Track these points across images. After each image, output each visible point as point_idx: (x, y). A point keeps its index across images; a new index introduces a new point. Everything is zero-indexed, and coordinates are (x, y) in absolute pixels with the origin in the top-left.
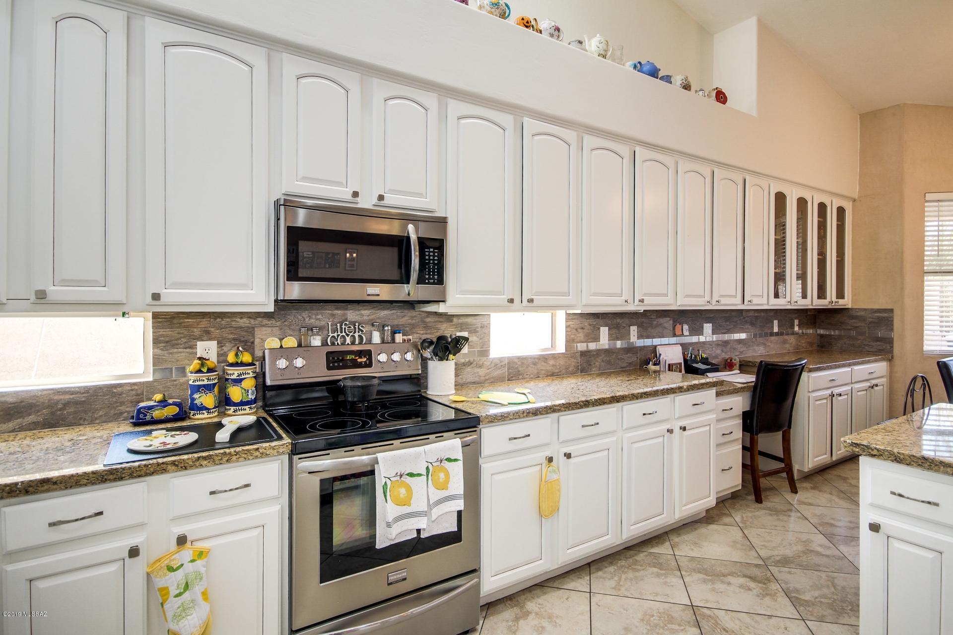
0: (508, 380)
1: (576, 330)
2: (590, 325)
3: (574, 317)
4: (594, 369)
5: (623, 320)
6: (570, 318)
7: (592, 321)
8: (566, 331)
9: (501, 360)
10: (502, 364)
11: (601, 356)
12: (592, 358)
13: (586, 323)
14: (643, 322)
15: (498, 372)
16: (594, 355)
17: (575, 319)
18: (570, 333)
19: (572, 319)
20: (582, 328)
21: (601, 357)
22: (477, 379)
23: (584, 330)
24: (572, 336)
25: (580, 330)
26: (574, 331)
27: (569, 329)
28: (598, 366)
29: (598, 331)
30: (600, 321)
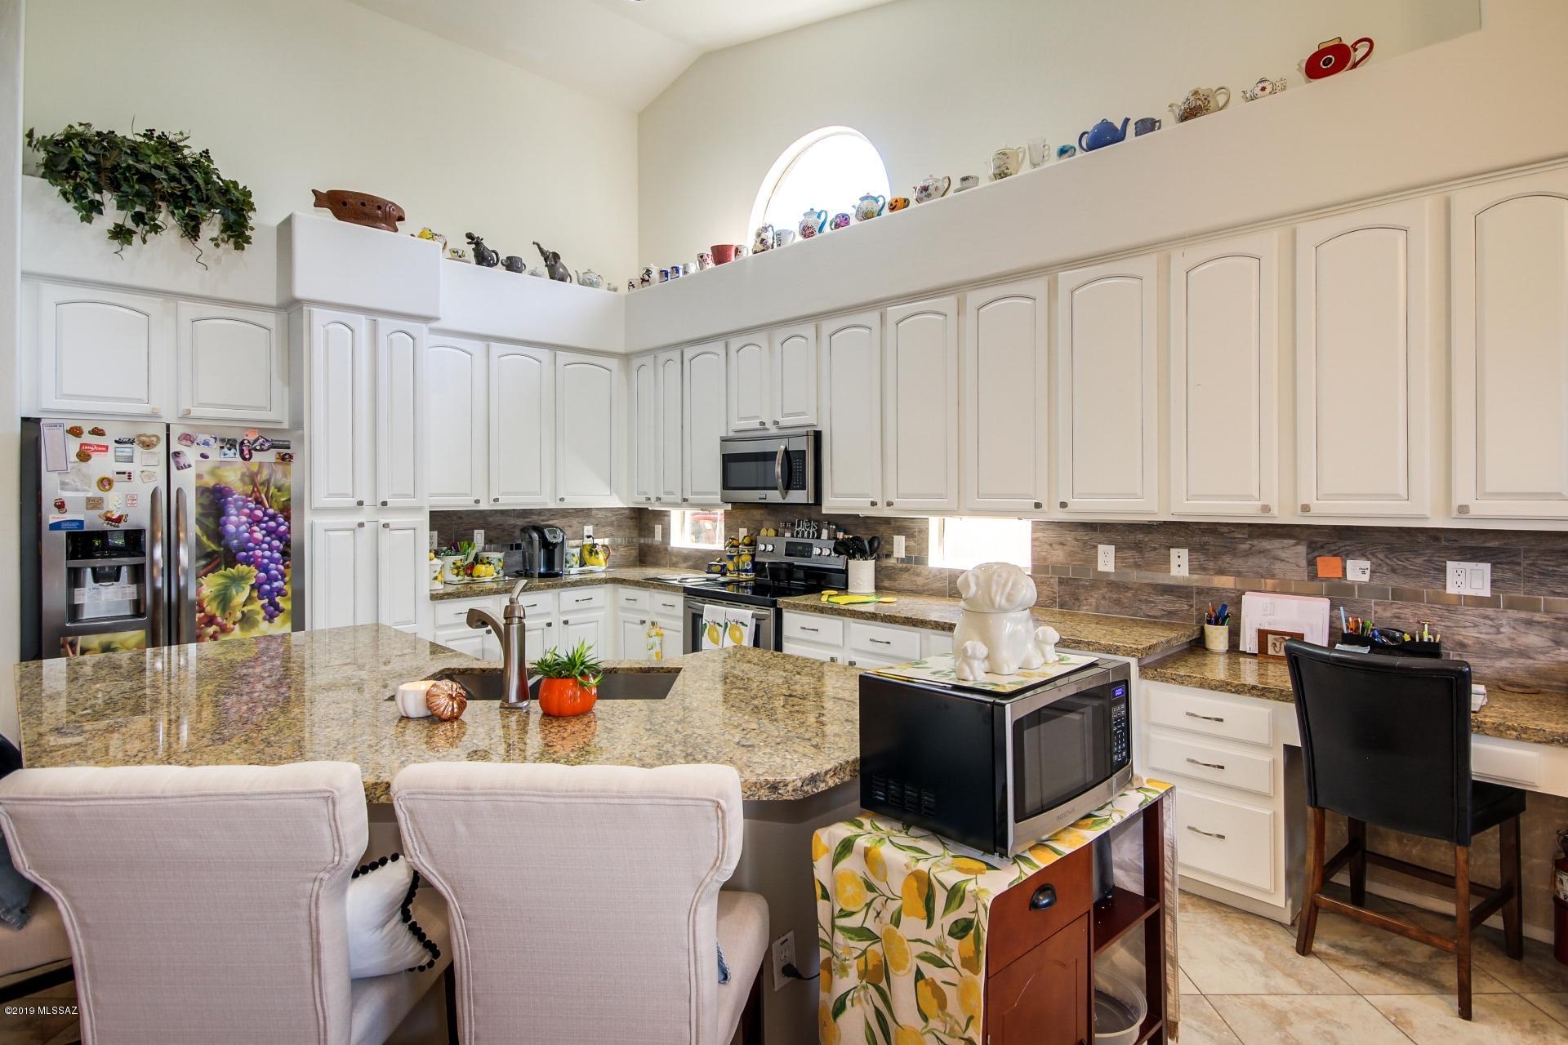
0: (950, 596)
1: (1051, 545)
2: (1077, 540)
3: (1048, 527)
4: (1085, 608)
5: (1150, 536)
6: (1038, 527)
7: (1081, 534)
8: (1033, 546)
9: (940, 571)
10: (942, 576)
11: (1100, 589)
12: (1082, 590)
13: (1069, 537)
14: (1206, 544)
15: (937, 585)
16: (1083, 586)
17: (1048, 529)
18: (1039, 549)
19: (1043, 529)
20: (1062, 544)
21: (1101, 591)
22: (914, 588)
23: (1065, 547)
24: (1044, 554)
25: (1056, 546)
26: (1047, 546)
27: (1037, 543)
28: (1094, 604)
29: (1093, 551)
30: (1098, 535)
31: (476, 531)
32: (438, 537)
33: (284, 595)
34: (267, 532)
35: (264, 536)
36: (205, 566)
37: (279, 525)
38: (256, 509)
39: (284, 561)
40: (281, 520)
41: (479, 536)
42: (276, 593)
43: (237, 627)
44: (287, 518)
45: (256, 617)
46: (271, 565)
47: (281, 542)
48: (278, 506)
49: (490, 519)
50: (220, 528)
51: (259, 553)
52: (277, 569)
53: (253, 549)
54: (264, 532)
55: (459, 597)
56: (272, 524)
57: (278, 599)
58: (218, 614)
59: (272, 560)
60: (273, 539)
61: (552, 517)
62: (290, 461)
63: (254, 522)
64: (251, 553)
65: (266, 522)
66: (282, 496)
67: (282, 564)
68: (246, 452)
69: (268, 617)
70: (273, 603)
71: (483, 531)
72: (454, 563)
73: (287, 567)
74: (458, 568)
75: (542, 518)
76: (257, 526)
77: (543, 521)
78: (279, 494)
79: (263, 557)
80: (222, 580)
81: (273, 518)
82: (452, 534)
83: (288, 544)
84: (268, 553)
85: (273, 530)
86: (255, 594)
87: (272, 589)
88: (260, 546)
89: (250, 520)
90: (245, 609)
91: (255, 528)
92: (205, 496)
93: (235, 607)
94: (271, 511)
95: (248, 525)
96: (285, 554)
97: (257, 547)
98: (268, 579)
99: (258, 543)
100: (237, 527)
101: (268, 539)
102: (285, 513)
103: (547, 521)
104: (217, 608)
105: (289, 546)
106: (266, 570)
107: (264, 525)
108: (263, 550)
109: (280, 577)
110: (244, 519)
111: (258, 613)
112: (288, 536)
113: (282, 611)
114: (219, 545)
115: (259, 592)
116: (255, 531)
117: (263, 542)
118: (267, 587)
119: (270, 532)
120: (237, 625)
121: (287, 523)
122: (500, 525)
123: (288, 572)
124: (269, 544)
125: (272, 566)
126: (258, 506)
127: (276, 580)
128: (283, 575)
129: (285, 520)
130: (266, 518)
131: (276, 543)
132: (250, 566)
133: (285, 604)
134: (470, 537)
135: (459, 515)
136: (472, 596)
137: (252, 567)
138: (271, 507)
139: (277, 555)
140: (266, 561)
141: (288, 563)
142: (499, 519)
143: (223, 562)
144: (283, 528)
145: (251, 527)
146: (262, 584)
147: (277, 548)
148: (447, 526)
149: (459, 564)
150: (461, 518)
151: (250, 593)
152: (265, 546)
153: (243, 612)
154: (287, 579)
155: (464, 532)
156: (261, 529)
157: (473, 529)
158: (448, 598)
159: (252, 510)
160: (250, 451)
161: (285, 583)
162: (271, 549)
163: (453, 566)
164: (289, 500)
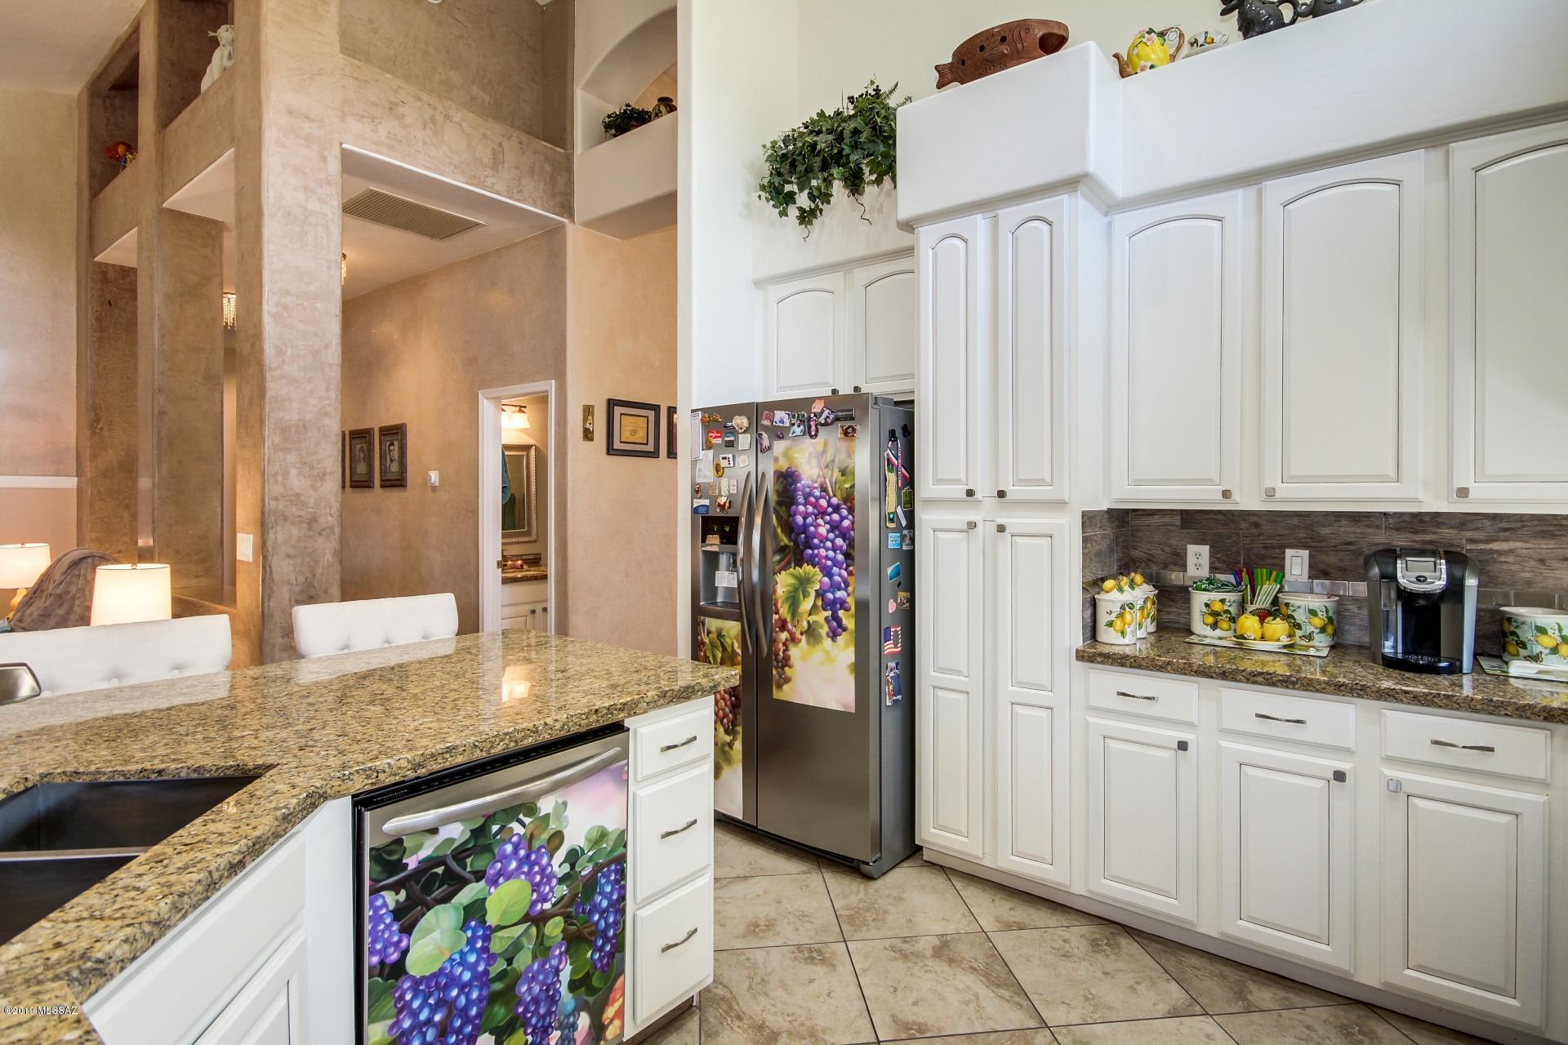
31: (1289, 552)
32: (1211, 557)
33: (847, 610)
34: (831, 526)
35: (828, 532)
36: (780, 561)
37: (843, 518)
38: (821, 497)
39: (848, 566)
40: (845, 512)
41: (1297, 563)
42: (838, 606)
43: (804, 638)
44: (851, 510)
45: (820, 630)
46: (834, 568)
47: (844, 541)
48: (842, 494)
49: (1325, 531)
50: (791, 519)
51: (823, 552)
52: (840, 575)
53: (818, 547)
54: (828, 526)
55: (1123, 665)
56: (836, 517)
57: (841, 613)
58: (789, 620)
59: (836, 563)
60: (836, 537)
61: (1502, 535)
62: (853, 436)
63: (819, 513)
64: (816, 551)
65: (830, 514)
66: (845, 482)
67: (846, 570)
68: (813, 428)
69: (831, 634)
70: (835, 617)
71: (1305, 553)
72: (1207, 605)
73: (850, 574)
74: (1215, 614)
75: (1469, 534)
76: (822, 518)
77: (1471, 541)
78: (844, 478)
79: (827, 558)
80: (792, 581)
81: (837, 509)
82: (1238, 553)
83: (851, 545)
84: (831, 554)
85: (836, 524)
86: (819, 603)
87: (835, 600)
88: (824, 543)
89: (816, 511)
90: (811, 619)
91: (820, 521)
92: (779, 482)
93: (802, 613)
94: (835, 501)
95: (813, 516)
96: (848, 556)
97: (822, 545)
98: (831, 586)
99: (823, 540)
100: (805, 518)
101: (831, 536)
102: (849, 504)
103: (1488, 541)
104: (788, 613)
105: (853, 547)
106: (829, 575)
107: (828, 518)
108: (827, 549)
109: (843, 585)
110: (810, 509)
111: (822, 627)
112: (852, 533)
113: (845, 629)
114: (790, 539)
115: (823, 600)
116: (820, 525)
117: (827, 539)
118: (830, 596)
119: (834, 527)
120: (804, 636)
121: (850, 517)
122: (1349, 544)
123: (851, 580)
124: (833, 541)
125: (835, 570)
126: (824, 494)
127: (839, 589)
128: (847, 585)
129: (849, 513)
130: (830, 510)
131: (839, 541)
132: (814, 567)
133: (849, 621)
134: (1278, 561)
135: (1255, 519)
136: (1147, 668)
137: (817, 569)
138: (834, 496)
139: (840, 557)
140: (829, 563)
141: (851, 568)
142: (1346, 531)
143: (793, 559)
144: (846, 523)
145: (816, 519)
146: (826, 591)
147: (840, 548)
148: (1229, 537)
149: (1218, 607)
150: (1257, 525)
151: (815, 601)
152: (829, 544)
153: (808, 622)
154: (850, 589)
155: (1263, 552)
156: (825, 523)
157: (1283, 547)
158: (1102, 663)
159: (817, 499)
160: (816, 426)
161: (849, 595)
162: (834, 549)
163: (1204, 609)
164: (853, 486)
